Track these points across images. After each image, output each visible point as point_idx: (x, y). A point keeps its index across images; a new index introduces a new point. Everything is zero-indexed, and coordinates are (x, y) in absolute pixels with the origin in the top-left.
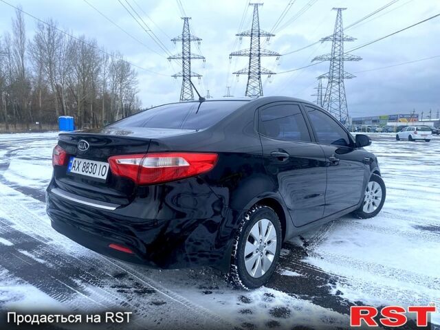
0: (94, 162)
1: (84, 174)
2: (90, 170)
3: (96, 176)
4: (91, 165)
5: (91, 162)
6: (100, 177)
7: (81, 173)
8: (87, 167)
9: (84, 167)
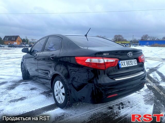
0: (131, 60)
1: (128, 66)
2: (130, 64)
3: (134, 65)
4: (130, 62)
5: (129, 61)
6: (135, 65)
7: (127, 66)
8: (129, 63)
9: (127, 63)
